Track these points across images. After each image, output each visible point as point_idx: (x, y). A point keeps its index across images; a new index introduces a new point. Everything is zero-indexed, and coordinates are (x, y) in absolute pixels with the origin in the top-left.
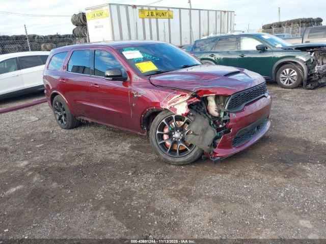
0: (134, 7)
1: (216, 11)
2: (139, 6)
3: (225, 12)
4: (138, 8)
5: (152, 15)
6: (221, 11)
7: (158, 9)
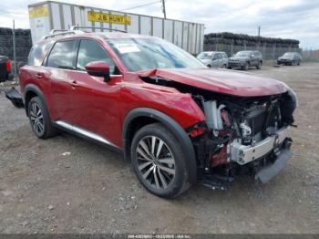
0: (82, 8)
1: (183, 22)
2: (88, 8)
3: (193, 24)
4: (87, 10)
5: (105, 18)
6: (189, 23)
7: (113, 13)
